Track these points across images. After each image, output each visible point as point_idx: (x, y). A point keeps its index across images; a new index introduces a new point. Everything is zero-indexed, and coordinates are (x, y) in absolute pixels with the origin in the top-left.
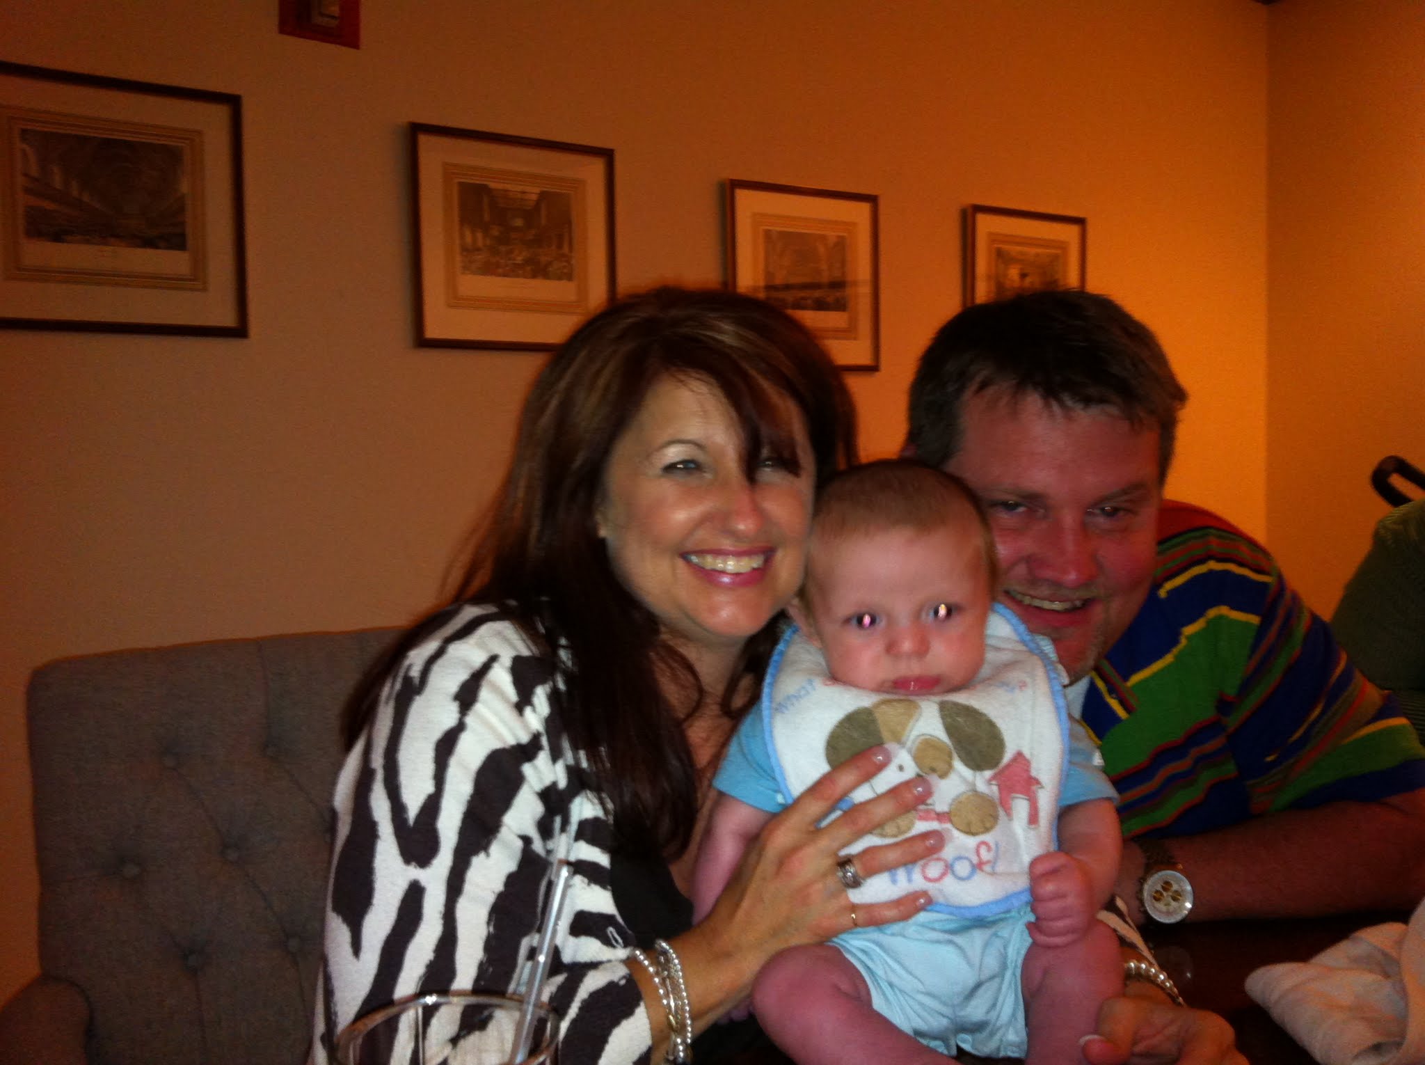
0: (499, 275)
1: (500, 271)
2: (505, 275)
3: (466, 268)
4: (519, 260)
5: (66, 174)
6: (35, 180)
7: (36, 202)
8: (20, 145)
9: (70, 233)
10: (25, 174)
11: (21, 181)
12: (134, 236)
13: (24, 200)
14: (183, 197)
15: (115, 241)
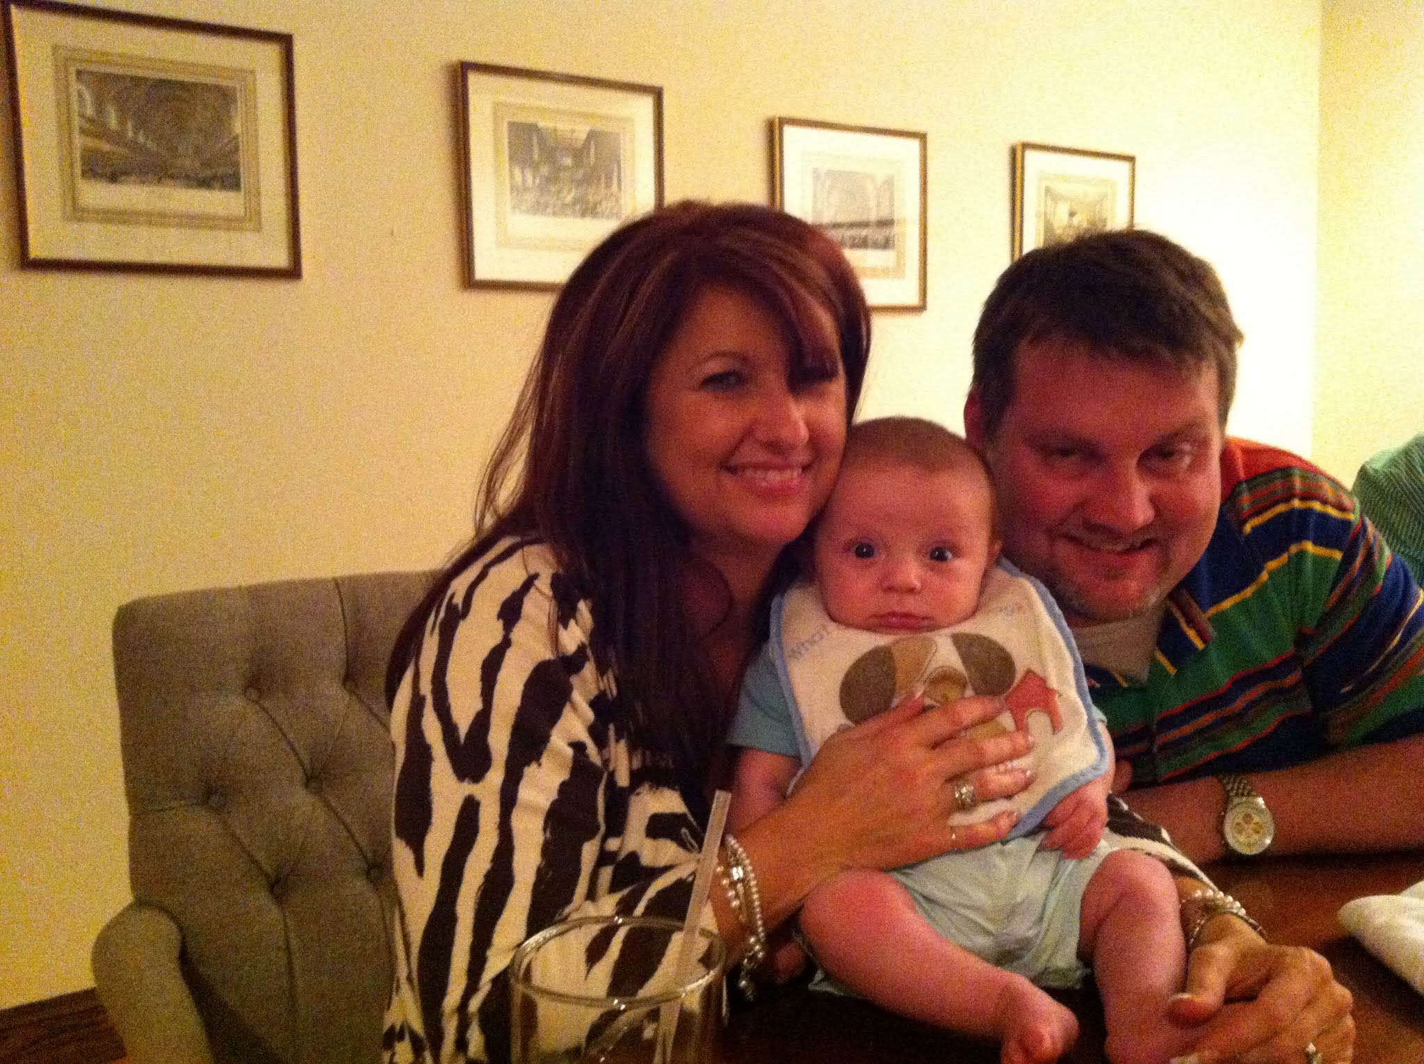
0: (549, 215)
1: (550, 210)
2: (554, 214)
3: (517, 208)
4: (569, 199)
5: (122, 112)
6: (91, 121)
7: (91, 142)
8: (75, 86)
9: (125, 173)
10: (82, 116)
11: (77, 122)
12: (188, 177)
13: (79, 141)
14: (236, 138)
15: (171, 182)
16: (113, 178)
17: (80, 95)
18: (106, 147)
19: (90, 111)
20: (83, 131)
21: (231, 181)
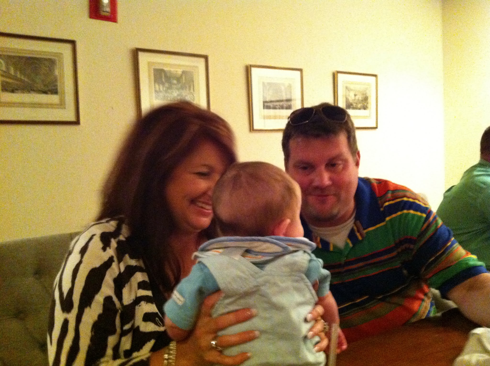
1: (169, 99)
3: (157, 98)
4: (175, 95)
5: (16, 69)
6: (5, 72)
7: (5, 79)
9: (17, 90)
12: (39, 90)
14: (56, 76)
16: (13, 91)
18: (10, 81)
19: (4, 69)
20: (2, 76)
21: (55, 92)
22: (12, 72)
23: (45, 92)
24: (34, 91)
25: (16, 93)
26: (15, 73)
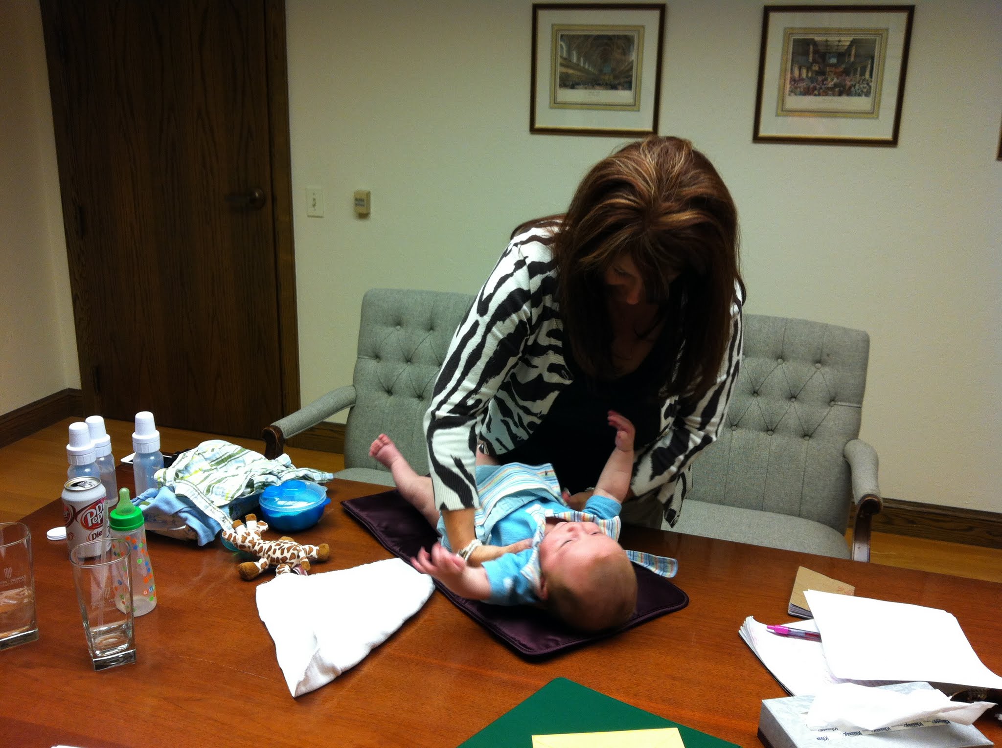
0: (815, 95)
1: (816, 92)
2: (819, 95)
3: (793, 91)
4: (831, 84)
5: (579, 55)
6: (565, 59)
7: (564, 70)
8: (560, 43)
9: (578, 84)
10: (561, 57)
11: (559, 60)
12: (607, 84)
13: (560, 69)
14: (632, 62)
15: (598, 87)
16: (573, 87)
17: (562, 47)
18: (571, 71)
19: (565, 55)
20: (562, 65)
21: (628, 86)
22: (575, 60)
23: (614, 87)
24: (599, 85)
25: (577, 89)
26: (579, 59)
